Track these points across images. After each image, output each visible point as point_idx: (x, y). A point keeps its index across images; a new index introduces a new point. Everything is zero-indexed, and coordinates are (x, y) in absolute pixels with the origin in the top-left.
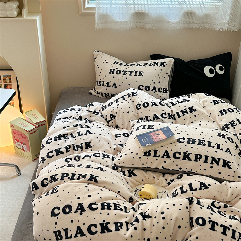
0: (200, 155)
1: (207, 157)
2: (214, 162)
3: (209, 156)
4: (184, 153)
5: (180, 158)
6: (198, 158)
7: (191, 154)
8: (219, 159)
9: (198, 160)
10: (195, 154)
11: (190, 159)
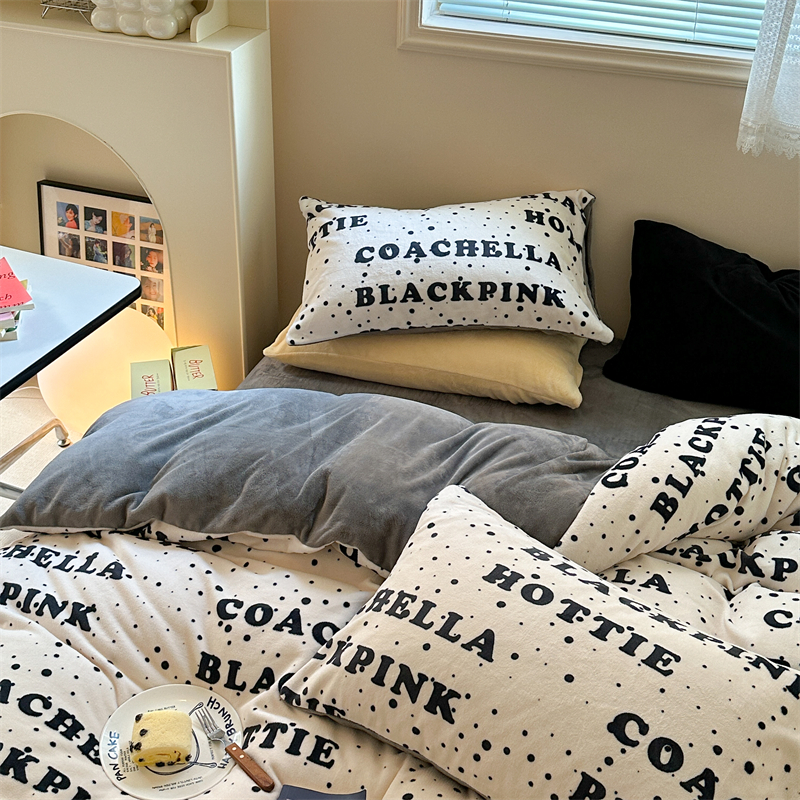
0: (492, 284)
1: (507, 286)
2: (524, 296)
3: (511, 284)
4: (453, 284)
5: (445, 297)
6: (488, 292)
7: (470, 283)
8: (535, 287)
9: (488, 296)
10: (480, 283)
11: (468, 298)
